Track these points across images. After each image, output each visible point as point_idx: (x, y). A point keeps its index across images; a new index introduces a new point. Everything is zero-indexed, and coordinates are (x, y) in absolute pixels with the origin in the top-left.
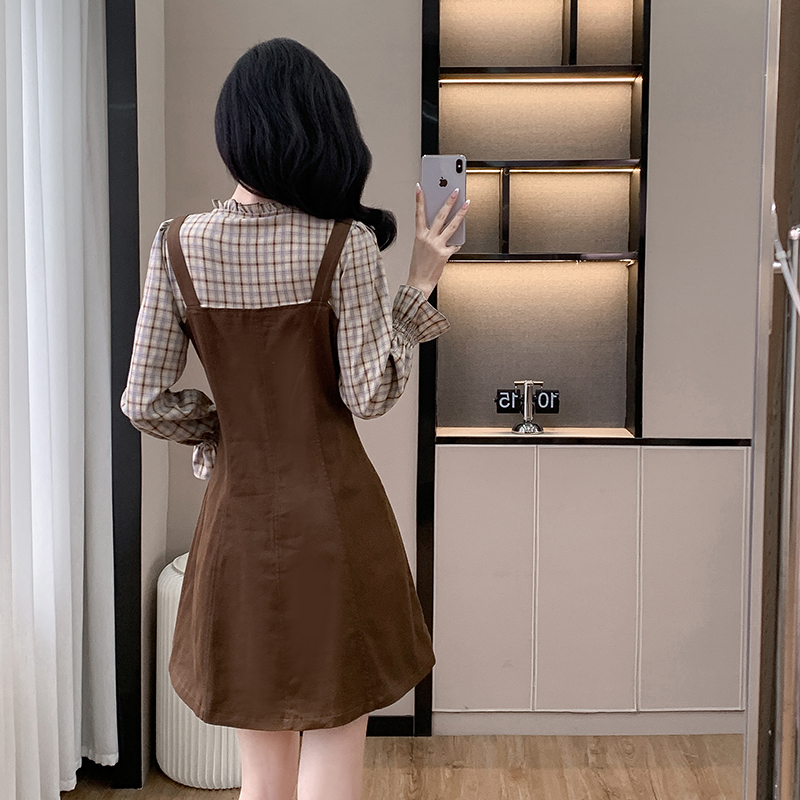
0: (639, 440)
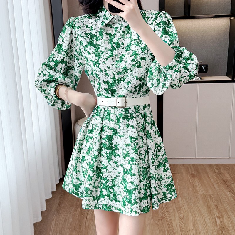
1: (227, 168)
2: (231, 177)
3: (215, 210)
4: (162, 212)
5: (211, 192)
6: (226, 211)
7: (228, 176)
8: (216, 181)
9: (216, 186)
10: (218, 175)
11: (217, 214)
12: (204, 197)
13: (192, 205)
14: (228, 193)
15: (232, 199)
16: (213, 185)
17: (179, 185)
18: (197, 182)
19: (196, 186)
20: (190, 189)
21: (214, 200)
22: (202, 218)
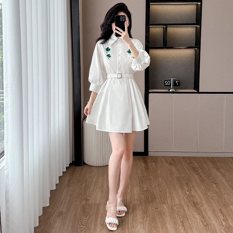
0: (198, 93)
3: (186, 187)
5: (183, 175)
6: (194, 187)
7: (197, 165)
10: (189, 164)
12: (178, 178)
14: (196, 176)
15: (199, 180)
16: (185, 171)
17: (160, 170)
18: (173, 169)
20: (168, 173)
21: (185, 180)
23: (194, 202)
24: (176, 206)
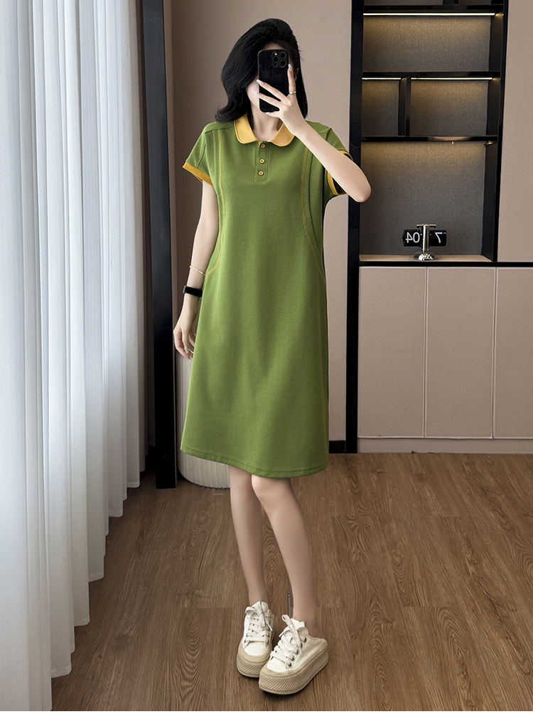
0: (495, 264)
1: (489, 462)
2: (497, 481)
3: (464, 549)
4: (359, 551)
5: (456, 513)
6: (488, 551)
7: (491, 480)
8: (468, 490)
9: (466, 501)
10: (471, 478)
11: (469, 556)
12: (442, 522)
13: (419, 538)
14: (491, 515)
15: (499, 527)
16: (460, 497)
17: (391, 496)
19: (426, 499)
20: (415, 506)
21: (462, 529)
22: (438, 563)
23: (490, 600)
24: (442, 612)
